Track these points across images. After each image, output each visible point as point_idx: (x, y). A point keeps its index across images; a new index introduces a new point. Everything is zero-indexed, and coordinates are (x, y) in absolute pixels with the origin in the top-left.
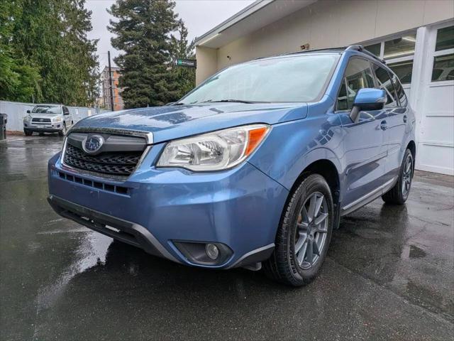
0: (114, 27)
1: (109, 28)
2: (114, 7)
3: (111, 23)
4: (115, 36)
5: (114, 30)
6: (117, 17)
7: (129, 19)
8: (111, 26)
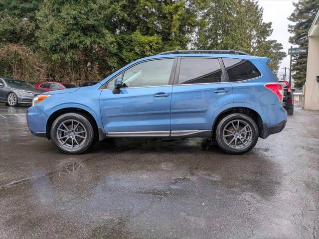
0: (293, 29)
1: (289, 30)
2: (293, 15)
3: (289, 26)
4: (293, 35)
5: (292, 31)
6: (294, 21)
7: (304, 21)
8: (290, 29)
